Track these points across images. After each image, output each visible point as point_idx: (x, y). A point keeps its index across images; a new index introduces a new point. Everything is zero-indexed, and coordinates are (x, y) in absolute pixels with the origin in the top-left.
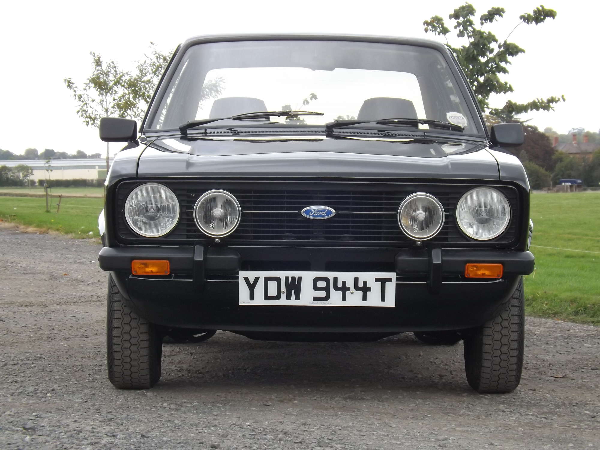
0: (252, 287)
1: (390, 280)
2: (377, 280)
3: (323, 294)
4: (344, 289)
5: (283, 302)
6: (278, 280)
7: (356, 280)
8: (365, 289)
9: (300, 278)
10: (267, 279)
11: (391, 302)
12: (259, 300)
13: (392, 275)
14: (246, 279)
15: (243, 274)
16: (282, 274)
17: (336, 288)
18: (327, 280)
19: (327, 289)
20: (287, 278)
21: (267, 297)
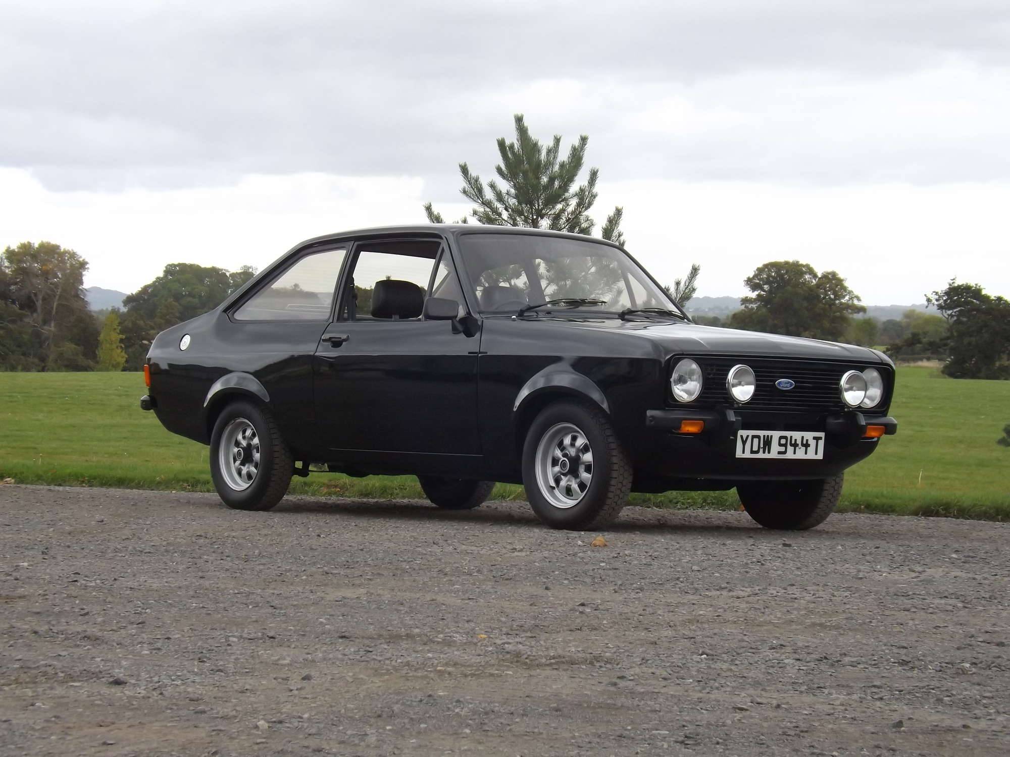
0: (744, 442)
1: (821, 438)
2: (814, 438)
3: (783, 449)
4: (795, 445)
5: (761, 455)
6: (758, 437)
7: (803, 437)
8: (806, 445)
9: (772, 436)
10: (753, 437)
11: (820, 456)
12: (748, 455)
13: (822, 435)
14: (742, 436)
15: (741, 433)
16: (762, 433)
17: (791, 445)
18: (786, 438)
19: (785, 445)
20: (764, 436)
21: (752, 452)
